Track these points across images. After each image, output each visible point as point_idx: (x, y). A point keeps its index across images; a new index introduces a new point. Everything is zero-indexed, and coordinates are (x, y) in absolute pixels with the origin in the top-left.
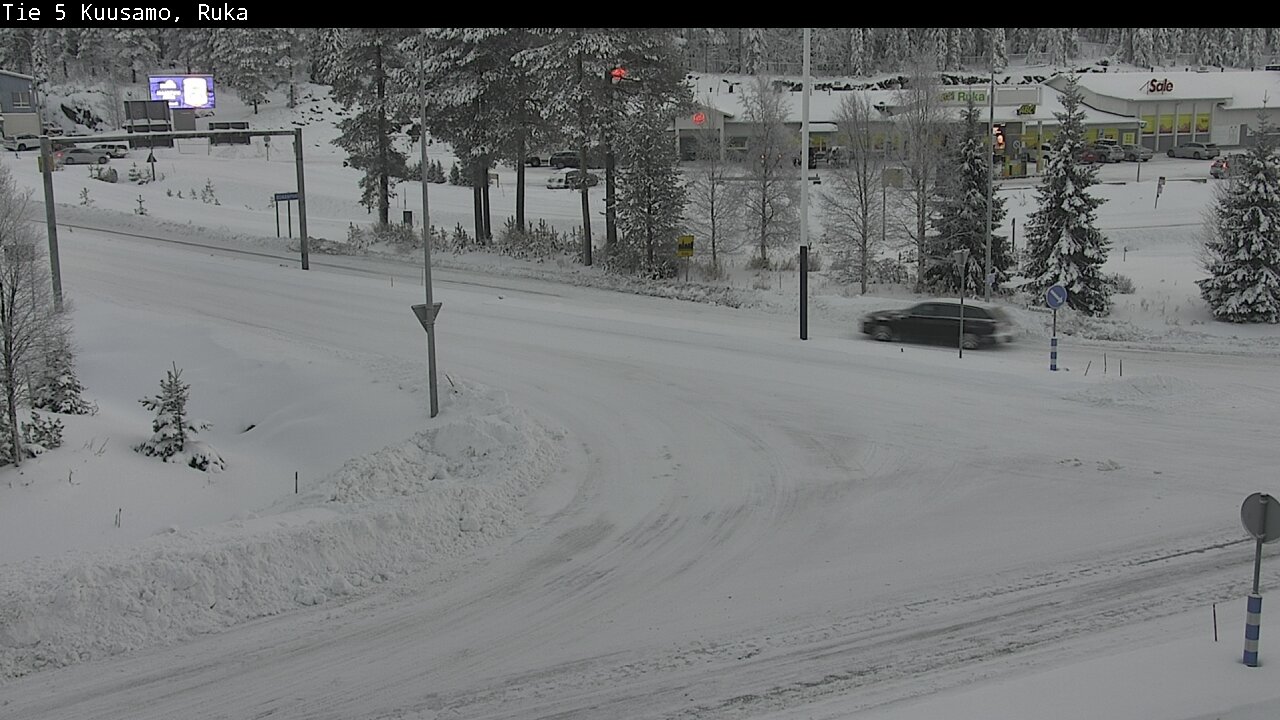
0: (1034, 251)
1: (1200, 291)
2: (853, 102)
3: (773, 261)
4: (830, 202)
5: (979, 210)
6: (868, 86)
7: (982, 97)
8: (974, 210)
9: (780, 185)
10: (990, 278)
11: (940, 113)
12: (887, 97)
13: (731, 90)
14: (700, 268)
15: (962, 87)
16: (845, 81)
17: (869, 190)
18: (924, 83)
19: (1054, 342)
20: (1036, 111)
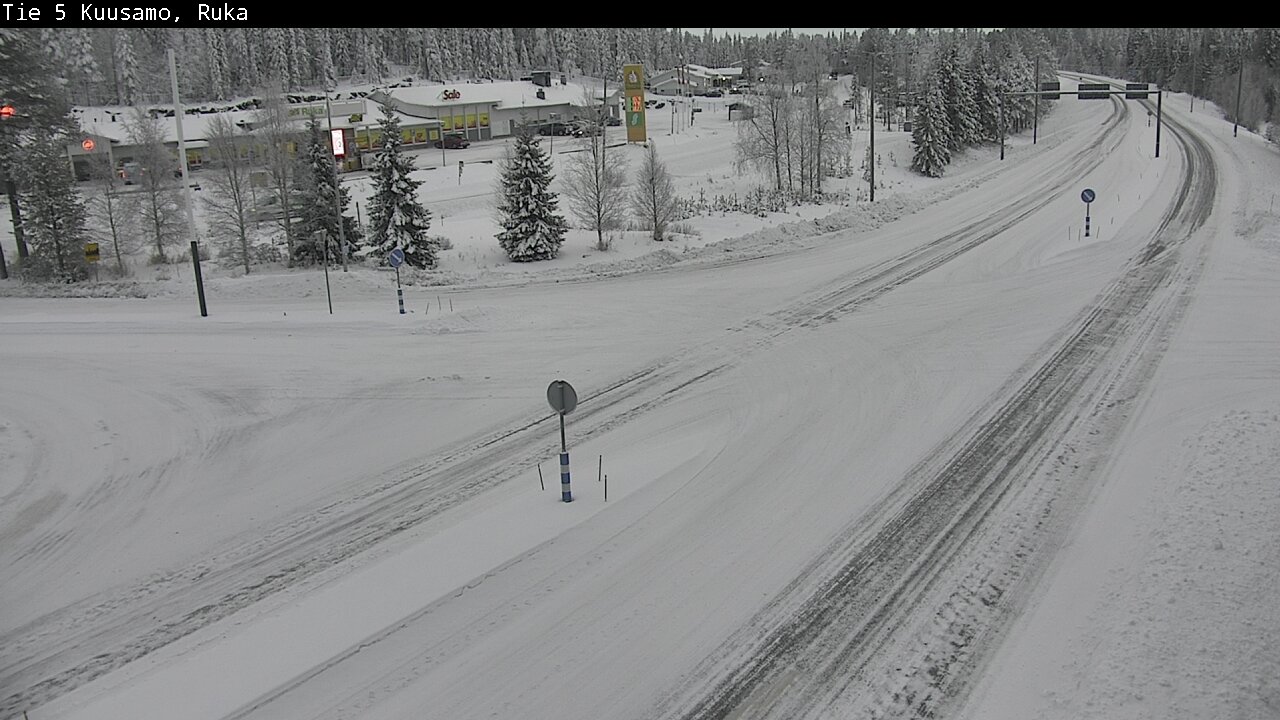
0: (376, 225)
1: (498, 242)
2: (219, 123)
3: (169, 256)
4: (210, 204)
5: (330, 198)
6: (230, 109)
7: (321, 110)
8: (327, 199)
9: (166, 194)
10: (345, 250)
11: (290, 126)
12: (246, 116)
13: (114, 120)
14: (107, 269)
15: (304, 105)
16: (210, 106)
17: (241, 190)
18: (274, 103)
19: (400, 293)
20: (363, 118)
